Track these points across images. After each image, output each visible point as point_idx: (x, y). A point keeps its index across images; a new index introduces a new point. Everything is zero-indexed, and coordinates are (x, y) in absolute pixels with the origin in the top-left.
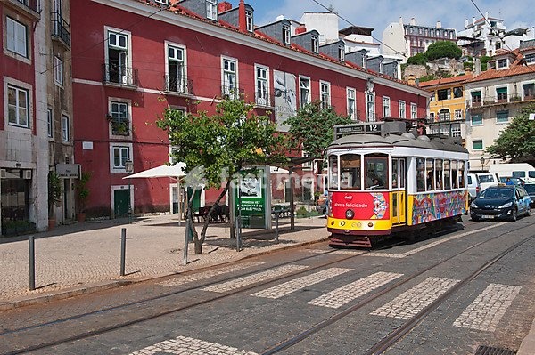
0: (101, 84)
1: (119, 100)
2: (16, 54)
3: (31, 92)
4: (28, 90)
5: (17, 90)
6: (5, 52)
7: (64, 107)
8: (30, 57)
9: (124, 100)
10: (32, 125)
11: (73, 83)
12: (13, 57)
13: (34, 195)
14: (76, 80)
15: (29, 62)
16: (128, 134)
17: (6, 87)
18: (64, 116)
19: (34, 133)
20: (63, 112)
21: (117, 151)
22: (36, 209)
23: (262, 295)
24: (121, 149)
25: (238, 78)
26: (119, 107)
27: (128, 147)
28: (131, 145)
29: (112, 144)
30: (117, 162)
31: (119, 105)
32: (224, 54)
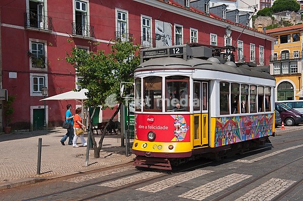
0: (23, 28)
1: (37, 41)
9: (41, 41)
11: (2, 26)
14: (4, 25)
16: (44, 67)
21: (35, 80)
23: (145, 190)
24: (38, 78)
25: (128, 25)
26: (37, 46)
27: (44, 77)
28: (46, 75)
29: (31, 74)
30: (36, 88)
31: (37, 44)
32: (118, 7)
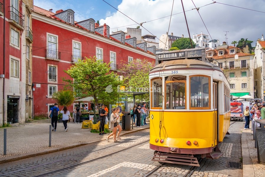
0: (44, 58)
1: (52, 65)
2: (14, 45)
3: (20, 62)
4: (18, 61)
5: (14, 61)
6: (10, 44)
7: (29, 68)
8: (20, 47)
9: (54, 66)
10: (20, 77)
11: (33, 57)
12: (13, 46)
13: (20, 108)
14: (34, 56)
15: (19, 49)
16: (56, 81)
17: (10, 60)
18: (29, 72)
19: (21, 80)
20: (29, 71)
21: (51, 89)
22: (21, 114)
24: (52, 87)
25: (103, 57)
26: (52, 69)
27: (56, 87)
28: (57, 86)
29: (49, 85)
30: (51, 93)
31: (52, 68)
32: (97, 46)
